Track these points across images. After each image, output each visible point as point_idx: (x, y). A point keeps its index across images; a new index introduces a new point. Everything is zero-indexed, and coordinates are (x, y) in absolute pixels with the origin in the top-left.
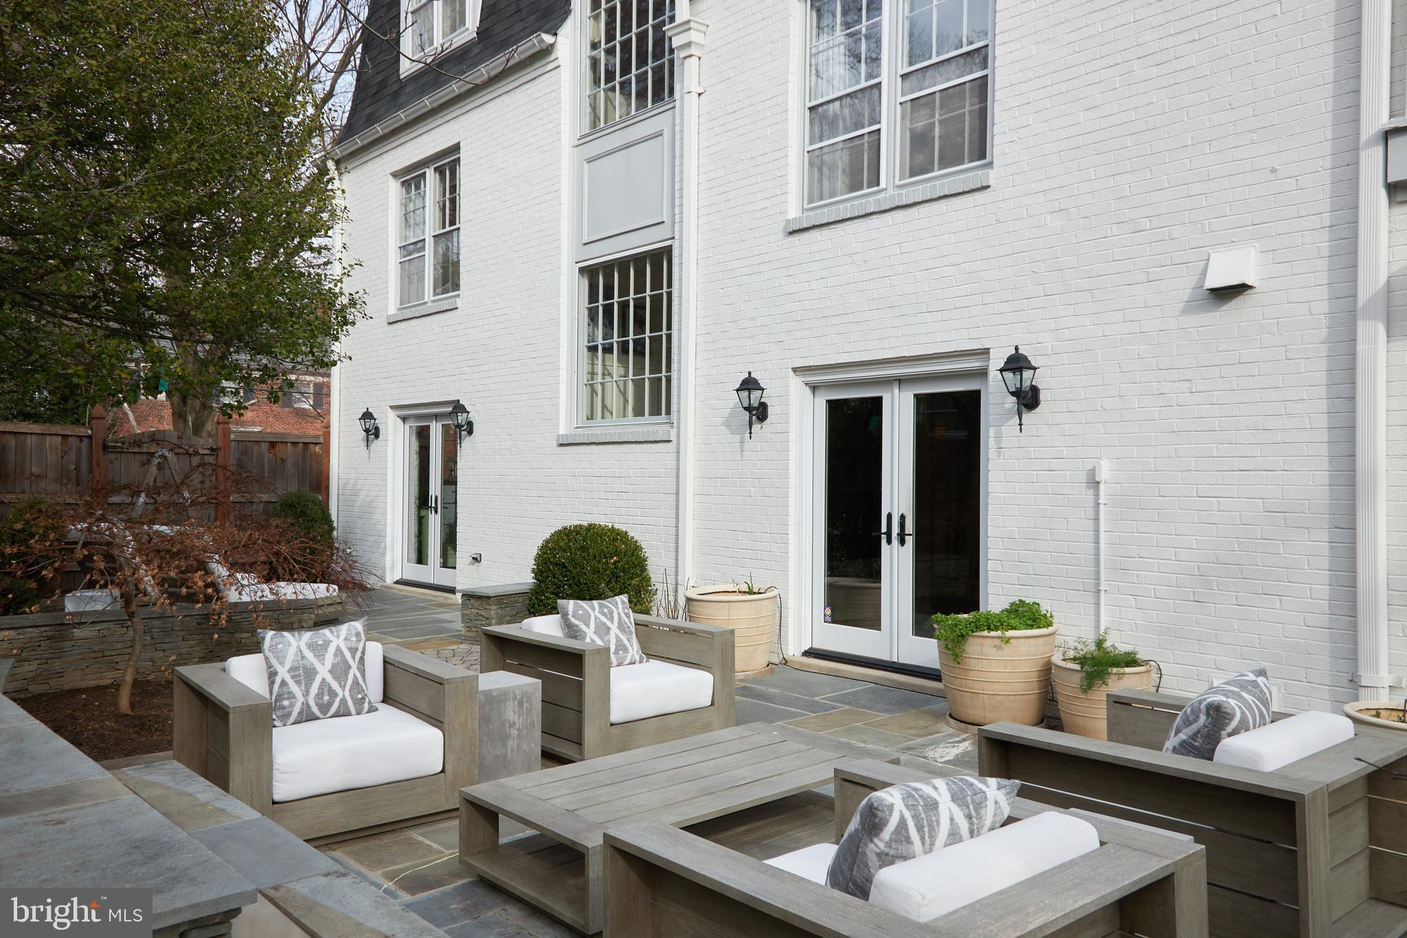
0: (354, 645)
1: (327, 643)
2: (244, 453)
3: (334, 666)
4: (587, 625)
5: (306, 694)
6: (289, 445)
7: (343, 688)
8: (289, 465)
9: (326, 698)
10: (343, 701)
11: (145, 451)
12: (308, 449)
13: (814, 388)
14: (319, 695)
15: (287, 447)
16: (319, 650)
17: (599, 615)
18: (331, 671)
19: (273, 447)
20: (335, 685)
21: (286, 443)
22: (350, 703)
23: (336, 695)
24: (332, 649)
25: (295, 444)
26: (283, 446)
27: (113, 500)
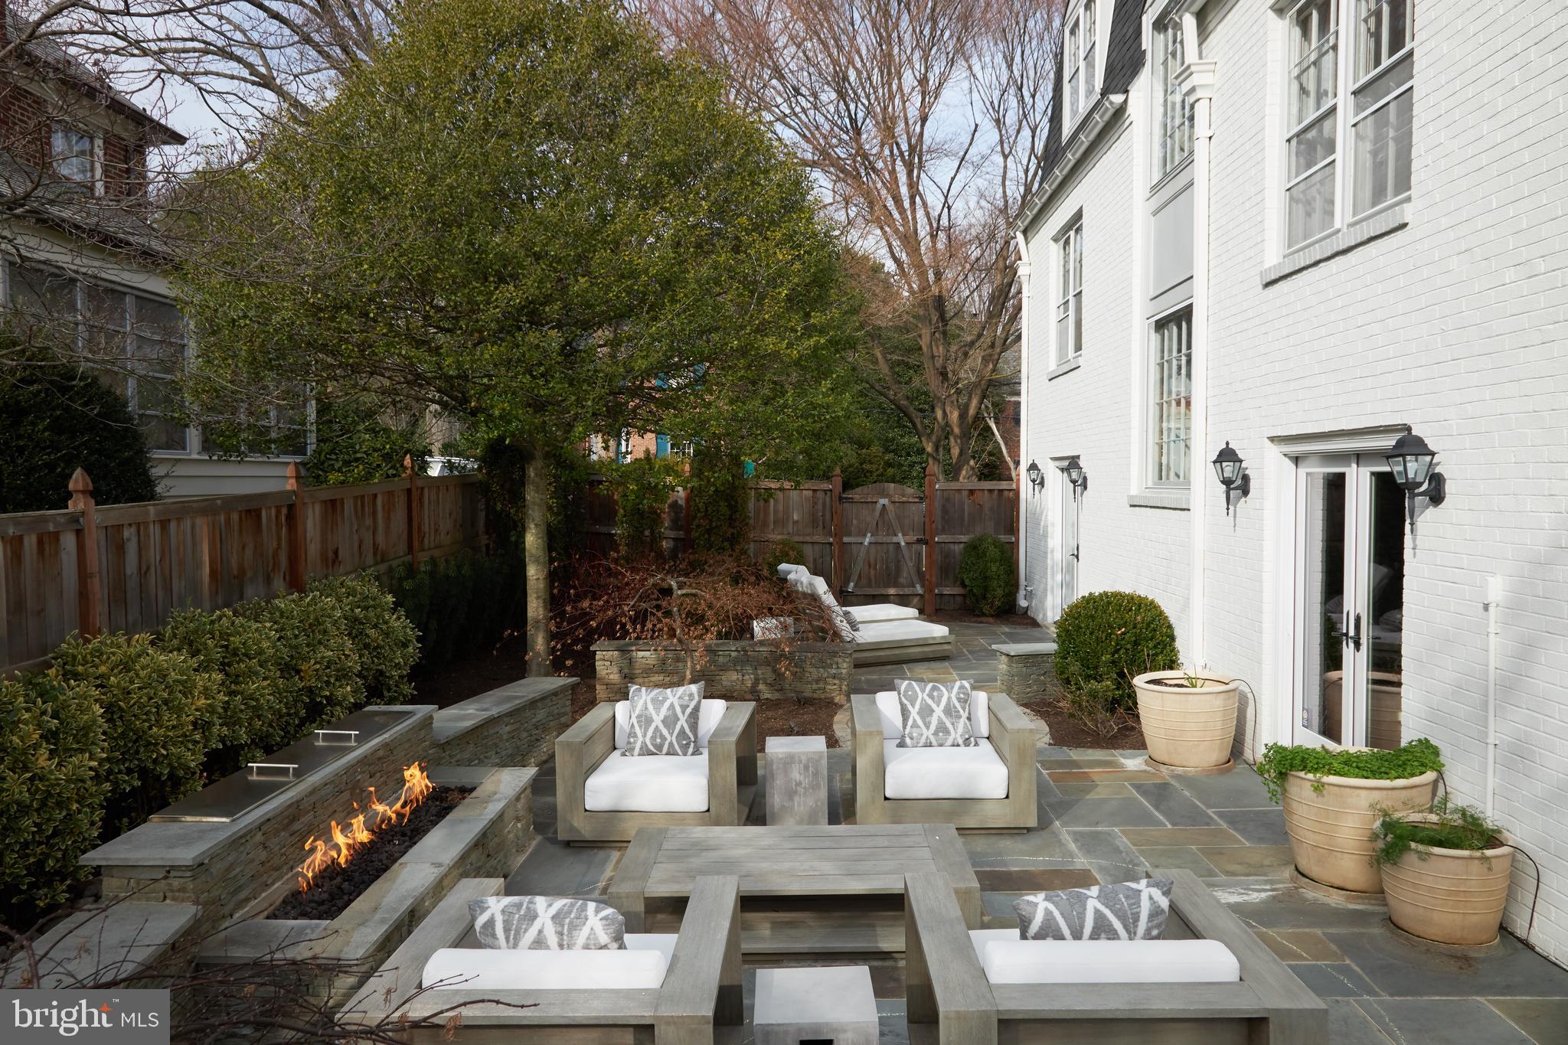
0: (685, 703)
1: (665, 699)
3: (666, 718)
4: (913, 705)
5: (644, 736)
6: (986, 492)
7: (671, 734)
8: (986, 509)
9: (658, 740)
10: (671, 744)
11: (869, 500)
12: (1002, 496)
13: (1296, 460)
14: (653, 738)
15: (984, 494)
16: (658, 703)
17: (927, 698)
18: (663, 721)
19: (972, 495)
20: (665, 732)
21: (983, 490)
22: (677, 747)
23: (666, 739)
24: (667, 704)
25: (991, 491)
26: (981, 493)
27: (846, 539)
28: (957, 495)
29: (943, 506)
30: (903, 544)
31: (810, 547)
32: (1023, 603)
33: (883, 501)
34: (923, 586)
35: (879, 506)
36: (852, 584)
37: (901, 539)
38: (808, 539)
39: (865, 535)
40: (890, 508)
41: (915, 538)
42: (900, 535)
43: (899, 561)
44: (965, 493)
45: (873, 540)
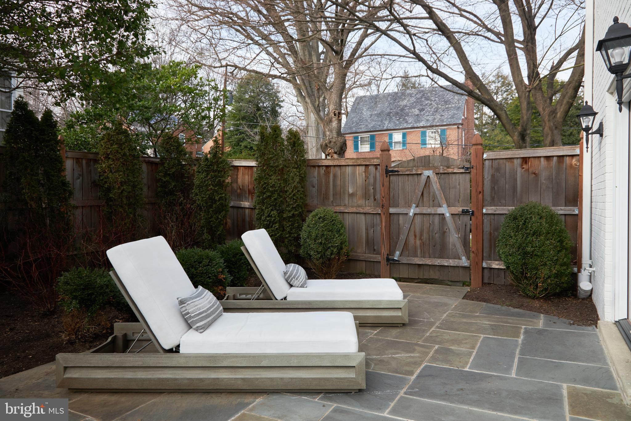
2: (498, 170)
6: (542, 159)
8: (543, 178)
11: (414, 173)
12: (563, 162)
15: (540, 161)
19: (526, 163)
21: (539, 157)
25: (548, 158)
26: (536, 161)
27: (392, 210)
28: (508, 165)
29: (493, 176)
30: (448, 215)
31: (363, 217)
32: (584, 285)
33: (427, 173)
34: (468, 258)
35: (423, 178)
36: (398, 253)
37: (444, 210)
38: (361, 210)
39: (410, 207)
40: (434, 178)
41: (460, 209)
42: (445, 206)
43: (445, 232)
44: (517, 162)
45: (418, 210)
